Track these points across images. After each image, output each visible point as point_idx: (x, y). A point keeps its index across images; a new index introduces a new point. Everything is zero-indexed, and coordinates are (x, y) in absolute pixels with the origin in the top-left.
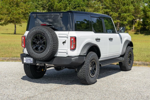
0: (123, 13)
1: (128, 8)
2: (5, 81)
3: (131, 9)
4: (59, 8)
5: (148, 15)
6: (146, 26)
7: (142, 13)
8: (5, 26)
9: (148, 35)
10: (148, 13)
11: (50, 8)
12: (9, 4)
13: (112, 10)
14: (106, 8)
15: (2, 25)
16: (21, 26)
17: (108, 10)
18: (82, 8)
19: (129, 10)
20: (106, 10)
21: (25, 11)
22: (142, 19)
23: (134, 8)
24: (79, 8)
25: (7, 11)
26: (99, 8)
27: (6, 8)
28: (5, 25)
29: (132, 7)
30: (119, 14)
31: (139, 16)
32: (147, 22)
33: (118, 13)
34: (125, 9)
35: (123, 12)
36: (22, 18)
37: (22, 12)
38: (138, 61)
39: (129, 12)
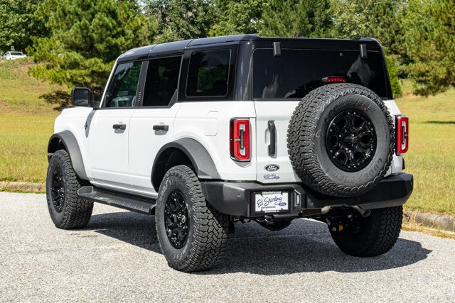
8: (433, 97)
12: (445, 25)
15: (422, 95)
25: (438, 50)
27: (432, 39)
28: (434, 95)
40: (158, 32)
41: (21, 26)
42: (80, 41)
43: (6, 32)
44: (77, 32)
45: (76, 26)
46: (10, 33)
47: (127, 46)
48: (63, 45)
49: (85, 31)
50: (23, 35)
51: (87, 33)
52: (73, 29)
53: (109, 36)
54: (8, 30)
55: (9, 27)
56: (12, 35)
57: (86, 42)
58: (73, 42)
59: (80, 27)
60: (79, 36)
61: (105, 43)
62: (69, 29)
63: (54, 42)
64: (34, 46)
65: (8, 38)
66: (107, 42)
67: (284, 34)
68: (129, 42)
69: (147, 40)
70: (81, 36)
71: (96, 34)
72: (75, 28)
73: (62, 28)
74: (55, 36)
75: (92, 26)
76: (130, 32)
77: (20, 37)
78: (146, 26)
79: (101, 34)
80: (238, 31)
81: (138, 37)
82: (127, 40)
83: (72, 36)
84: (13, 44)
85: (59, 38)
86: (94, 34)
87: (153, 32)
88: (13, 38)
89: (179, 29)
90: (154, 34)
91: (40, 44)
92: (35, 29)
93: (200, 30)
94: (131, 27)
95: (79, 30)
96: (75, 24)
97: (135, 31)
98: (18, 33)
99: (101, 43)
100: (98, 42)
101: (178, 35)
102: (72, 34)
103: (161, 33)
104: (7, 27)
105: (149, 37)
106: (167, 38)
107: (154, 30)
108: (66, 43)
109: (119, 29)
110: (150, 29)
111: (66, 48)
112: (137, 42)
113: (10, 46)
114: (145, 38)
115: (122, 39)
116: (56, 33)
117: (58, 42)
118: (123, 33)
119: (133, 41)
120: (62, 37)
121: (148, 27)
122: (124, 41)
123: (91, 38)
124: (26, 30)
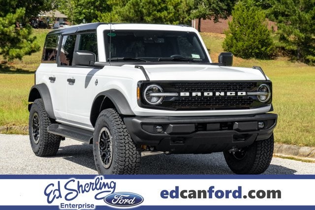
40: (194, 8)
41: (90, 4)
42: (132, 14)
43: (79, 9)
44: (131, 8)
45: (130, 3)
46: (82, 10)
47: (170, 18)
48: (120, 18)
49: (137, 7)
50: (92, 11)
51: (138, 9)
52: (128, 6)
53: (155, 10)
54: (81, 8)
55: (81, 5)
56: (84, 11)
57: (137, 16)
58: (128, 16)
59: (133, 4)
60: (132, 11)
61: (152, 16)
62: (125, 5)
63: (114, 16)
64: (98, 19)
65: (80, 13)
66: (153, 15)
67: (293, 8)
68: (171, 15)
69: (185, 13)
70: (133, 11)
71: (145, 9)
72: (129, 5)
73: (120, 5)
74: (114, 12)
75: (142, 4)
76: (171, 7)
77: (90, 13)
78: (185, 3)
79: (148, 9)
80: (256, 5)
81: (178, 11)
82: (169, 13)
83: (126, 11)
84: (84, 18)
85: (117, 12)
86: (143, 9)
87: (190, 7)
88: (84, 14)
89: (210, 5)
90: (191, 9)
91: (103, 18)
92: (101, 6)
93: (227, 5)
94: (172, 3)
95: (132, 6)
96: (129, 2)
97: (175, 7)
98: (88, 9)
99: (149, 16)
100: (147, 15)
101: (210, 9)
102: (127, 9)
103: (196, 8)
104: (80, 5)
105: (187, 11)
106: (201, 12)
107: (191, 5)
108: (123, 16)
109: (163, 5)
110: (187, 5)
111: (122, 20)
112: (177, 15)
113: (82, 20)
114: (184, 12)
115: (165, 13)
116: (115, 9)
117: (116, 16)
118: (166, 9)
119: (174, 15)
120: (119, 12)
121: (186, 4)
122: (166, 15)
123: (141, 13)
124: (94, 8)
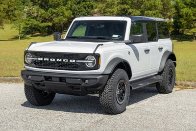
0: (147, 10)
1: (154, 3)
2: (6, 115)
3: (159, 4)
4: (57, 2)
5: (181, 13)
6: (179, 29)
7: (174, 10)
9: (182, 41)
10: (181, 10)
11: (43, 4)
13: (131, 6)
14: (123, 4)
16: (3, 29)
17: (126, 7)
18: (88, 3)
19: (155, 6)
20: (123, 6)
21: (8, 7)
22: (174, 18)
23: (162, 3)
24: (84, 3)
26: (114, 4)
29: (159, 2)
30: (141, 12)
31: (169, 14)
32: (181, 23)
33: (140, 10)
34: (150, 4)
35: (147, 8)
36: (4, 18)
37: (4, 8)
38: (191, 81)
39: (155, 9)
